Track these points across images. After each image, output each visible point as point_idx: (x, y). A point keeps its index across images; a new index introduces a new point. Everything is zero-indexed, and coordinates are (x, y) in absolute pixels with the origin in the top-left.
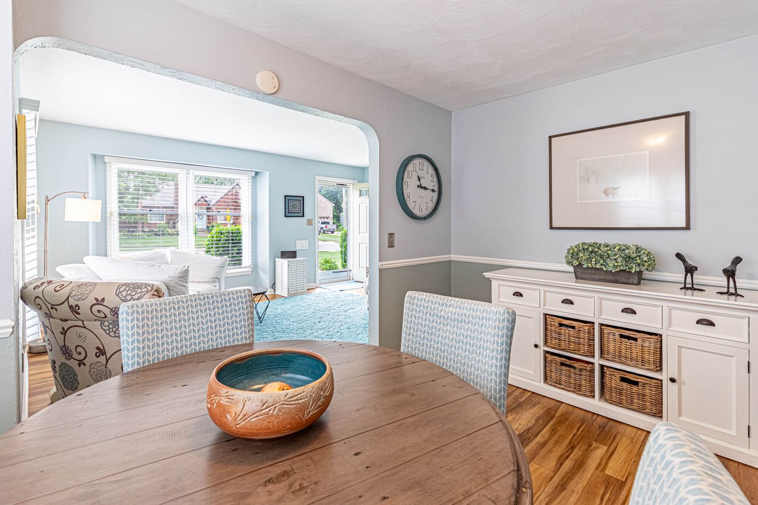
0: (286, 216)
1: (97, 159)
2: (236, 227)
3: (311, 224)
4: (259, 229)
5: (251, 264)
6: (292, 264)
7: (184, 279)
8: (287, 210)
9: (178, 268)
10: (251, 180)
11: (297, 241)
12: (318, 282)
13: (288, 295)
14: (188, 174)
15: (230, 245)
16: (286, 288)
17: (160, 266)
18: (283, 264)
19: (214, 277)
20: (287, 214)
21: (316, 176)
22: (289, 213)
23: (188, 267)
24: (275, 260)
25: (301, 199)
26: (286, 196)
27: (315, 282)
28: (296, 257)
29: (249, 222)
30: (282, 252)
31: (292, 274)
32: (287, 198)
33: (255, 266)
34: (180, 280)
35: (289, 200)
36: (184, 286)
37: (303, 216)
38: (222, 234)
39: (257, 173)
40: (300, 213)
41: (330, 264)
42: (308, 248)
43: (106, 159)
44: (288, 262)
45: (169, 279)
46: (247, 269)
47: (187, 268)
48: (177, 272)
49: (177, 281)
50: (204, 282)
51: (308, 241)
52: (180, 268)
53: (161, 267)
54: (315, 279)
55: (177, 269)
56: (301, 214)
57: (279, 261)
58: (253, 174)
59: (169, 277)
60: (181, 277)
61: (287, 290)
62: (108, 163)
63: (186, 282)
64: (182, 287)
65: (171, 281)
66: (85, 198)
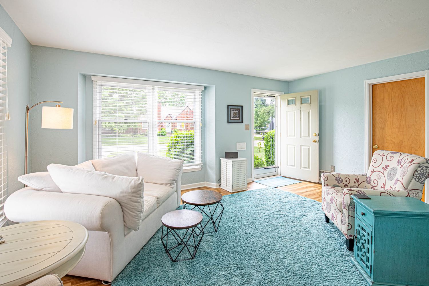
0: (228, 123)
1: (87, 79)
2: (189, 132)
3: (248, 129)
4: (207, 133)
5: (201, 162)
6: (236, 164)
7: (138, 194)
8: (229, 117)
9: (131, 181)
10: (201, 94)
11: (237, 143)
12: (253, 176)
13: (232, 191)
14: (153, 89)
15: (185, 147)
16: (231, 184)
17: (113, 178)
18: (227, 164)
19: (171, 179)
20: (230, 121)
21: (252, 89)
22: (231, 119)
23: (142, 181)
24: (220, 160)
25: (240, 108)
26: (228, 106)
27: (251, 178)
28: (237, 157)
29: (199, 128)
30: (226, 153)
31: (235, 172)
32: (230, 107)
33: (204, 164)
34: (133, 196)
35: (231, 109)
36: (138, 202)
37: (242, 122)
38: (179, 137)
39: (205, 88)
40: (239, 119)
41: (258, 161)
42: (245, 149)
43: (93, 78)
44: (232, 162)
45: (122, 195)
46: (198, 167)
47: (140, 181)
48: (130, 186)
49: (130, 197)
50: (163, 184)
51: (245, 143)
52: (133, 182)
53: (115, 179)
54: (252, 175)
55: (130, 183)
56: (240, 121)
57: (224, 161)
58: (203, 88)
59: (121, 192)
60: (133, 193)
61: (231, 186)
62: (95, 81)
63: (140, 197)
64: (136, 204)
65: (124, 196)
66: (59, 106)
